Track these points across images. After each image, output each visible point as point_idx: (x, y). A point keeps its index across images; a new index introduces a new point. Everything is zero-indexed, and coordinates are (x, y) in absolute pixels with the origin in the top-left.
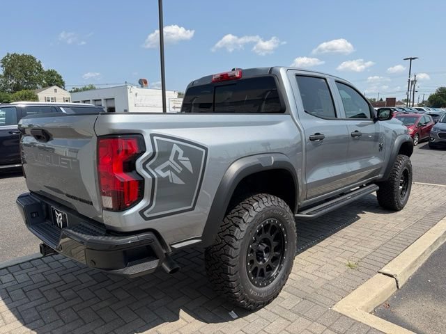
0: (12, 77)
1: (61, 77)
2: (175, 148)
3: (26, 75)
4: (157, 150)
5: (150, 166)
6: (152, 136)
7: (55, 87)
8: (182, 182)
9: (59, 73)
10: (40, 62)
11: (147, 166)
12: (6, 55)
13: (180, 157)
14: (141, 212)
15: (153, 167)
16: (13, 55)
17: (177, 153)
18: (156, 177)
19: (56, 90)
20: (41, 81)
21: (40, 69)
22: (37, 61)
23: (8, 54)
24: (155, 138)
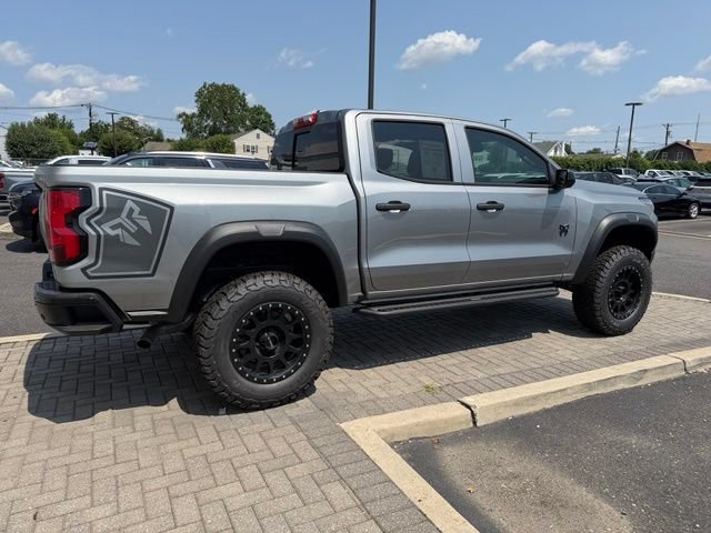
0: (208, 117)
1: (270, 116)
2: (129, 204)
3: (225, 114)
4: (105, 205)
5: (96, 222)
6: (101, 190)
7: (258, 131)
8: (137, 244)
9: (267, 110)
10: (244, 94)
11: (92, 221)
12: (202, 85)
13: (135, 215)
14: (84, 270)
15: (99, 223)
16: (211, 86)
17: (131, 210)
18: (102, 233)
19: (258, 136)
20: (244, 123)
21: (244, 105)
22: (241, 93)
23: (205, 84)
24: (105, 192)
